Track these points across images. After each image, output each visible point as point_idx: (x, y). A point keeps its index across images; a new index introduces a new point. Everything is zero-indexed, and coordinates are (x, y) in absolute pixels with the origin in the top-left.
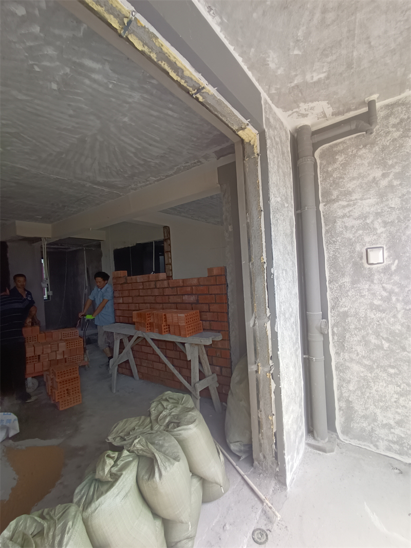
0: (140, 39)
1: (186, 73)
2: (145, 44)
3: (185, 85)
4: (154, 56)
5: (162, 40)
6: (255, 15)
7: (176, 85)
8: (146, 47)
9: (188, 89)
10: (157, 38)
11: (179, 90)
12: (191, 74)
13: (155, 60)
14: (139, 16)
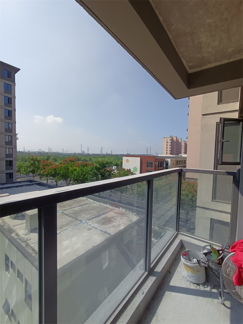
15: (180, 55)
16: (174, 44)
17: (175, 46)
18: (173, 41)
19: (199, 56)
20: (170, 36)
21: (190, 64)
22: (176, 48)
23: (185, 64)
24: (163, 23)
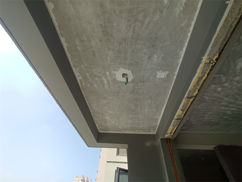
0: (194, 93)
1: (200, 75)
2: (195, 91)
3: (209, 70)
4: (198, 87)
5: (189, 89)
6: (168, 44)
7: (212, 72)
8: (196, 90)
9: (211, 67)
10: (190, 91)
11: (214, 69)
12: (199, 74)
13: (200, 86)
14: (185, 97)
15: (95, 122)
16: (92, 115)
17: (93, 116)
18: (92, 114)
19: (105, 125)
20: (91, 111)
21: (100, 128)
22: (93, 118)
23: (97, 127)
24: (88, 105)
